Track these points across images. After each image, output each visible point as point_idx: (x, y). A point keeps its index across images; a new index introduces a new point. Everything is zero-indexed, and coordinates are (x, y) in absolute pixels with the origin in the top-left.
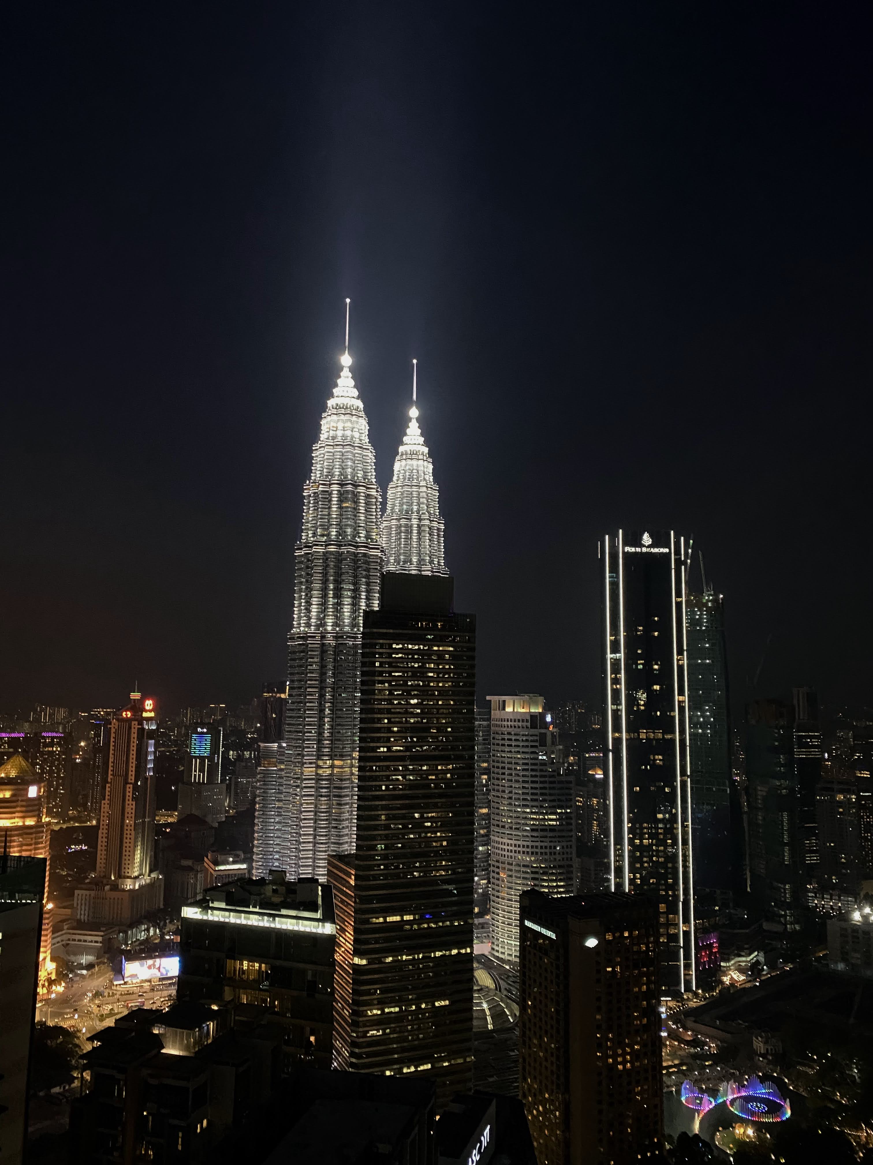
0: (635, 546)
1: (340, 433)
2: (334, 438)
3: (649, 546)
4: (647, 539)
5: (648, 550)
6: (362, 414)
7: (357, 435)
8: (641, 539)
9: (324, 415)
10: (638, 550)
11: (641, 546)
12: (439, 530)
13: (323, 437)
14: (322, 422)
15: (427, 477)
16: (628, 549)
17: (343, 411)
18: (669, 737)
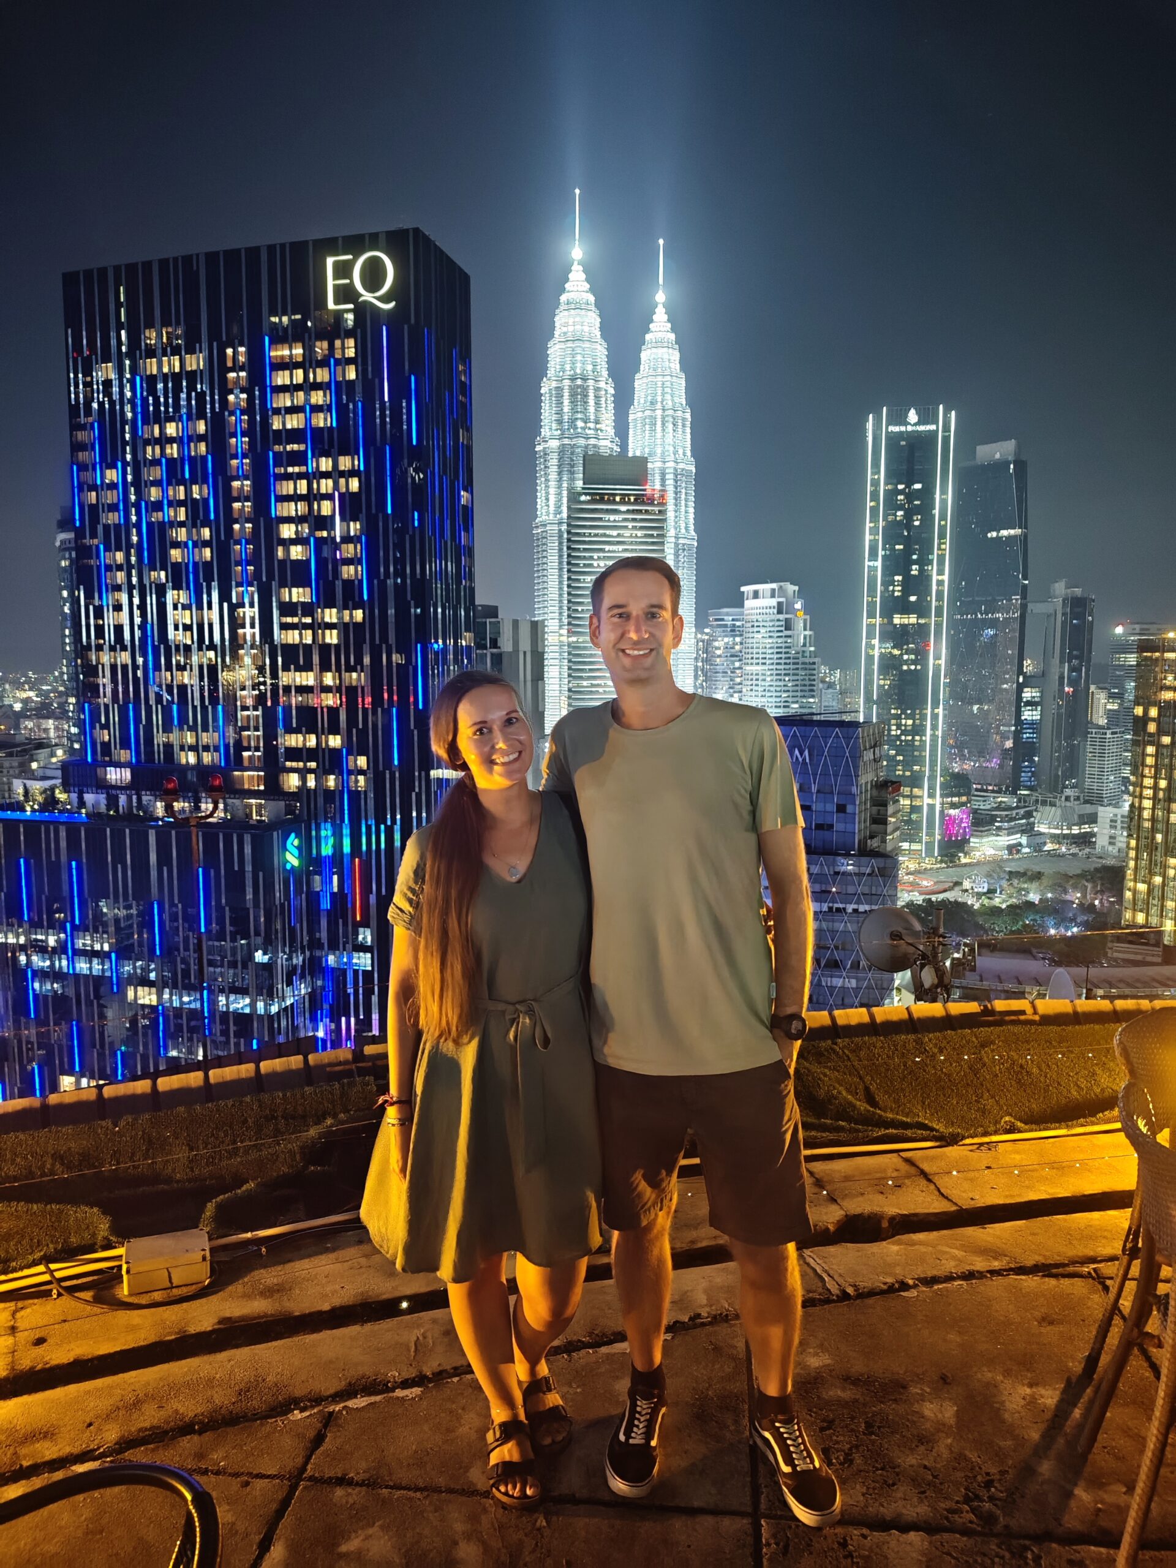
0: (900, 424)
1: (571, 329)
2: (565, 333)
3: (915, 424)
4: (913, 416)
5: (914, 428)
6: (593, 308)
7: (586, 329)
8: (906, 416)
9: (557, 311)
10: (903, 429)
11: (906, 424)
12: (684, 419)
13: (557, 333)
14: (556, 319)
15: (672, 365)
16: (891, 428)
17: (573, 306)
18: (922, 621)
